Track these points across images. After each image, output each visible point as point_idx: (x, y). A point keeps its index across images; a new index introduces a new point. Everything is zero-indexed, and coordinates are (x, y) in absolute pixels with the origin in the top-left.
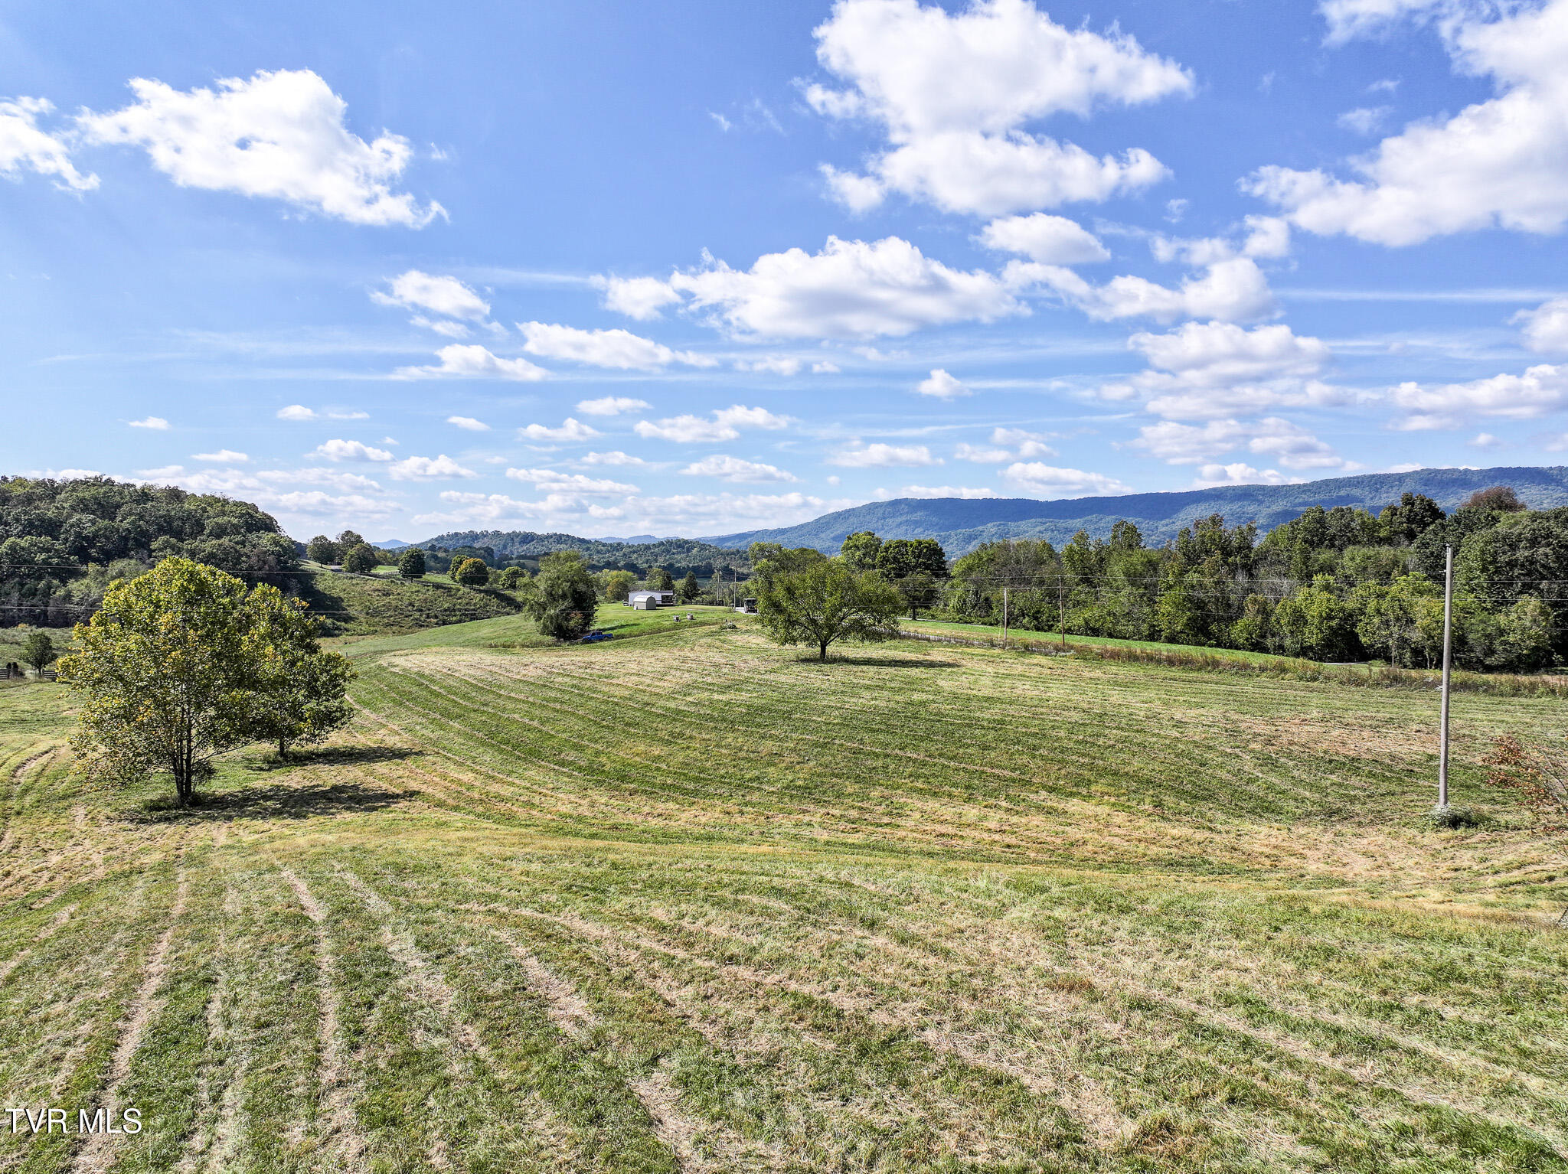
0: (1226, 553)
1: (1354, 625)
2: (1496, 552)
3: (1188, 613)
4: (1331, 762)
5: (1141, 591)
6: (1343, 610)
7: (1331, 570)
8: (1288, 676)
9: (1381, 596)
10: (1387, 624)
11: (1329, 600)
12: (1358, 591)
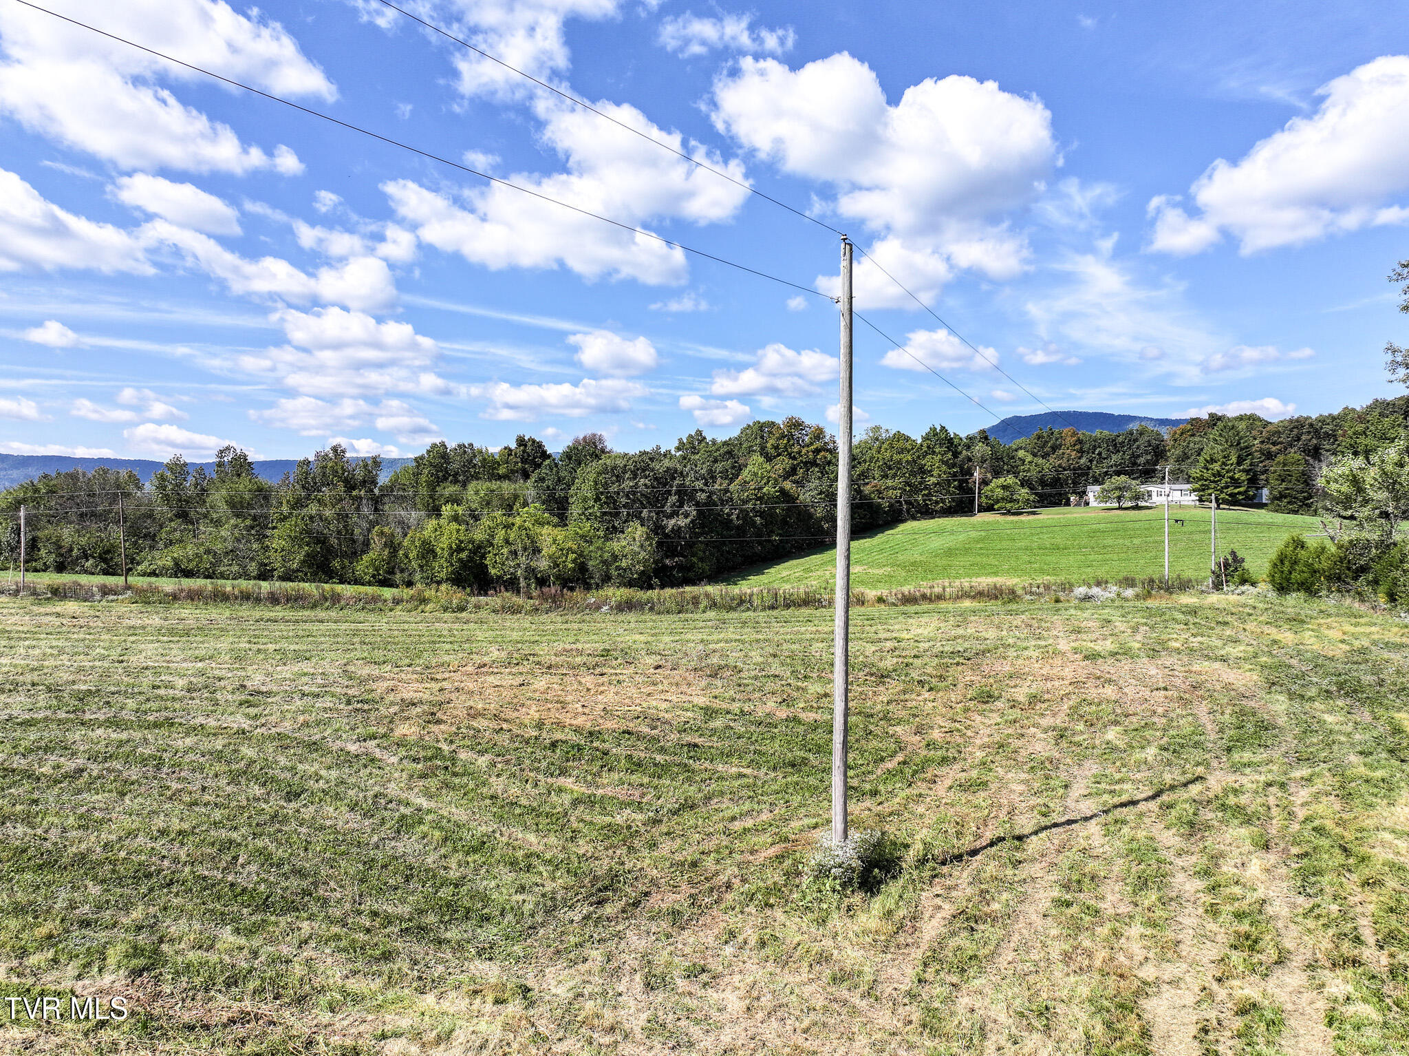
0: (350, 485)
1: (483, 557)
2: (606, 483)
3: (306, 548)
5: (248, 522)
6: (472, 541)
7: (456, 501)
8: (429, 607)
9: (508, 526)
10: (515, 553)
11: (458, 531)
12: (486, 522)
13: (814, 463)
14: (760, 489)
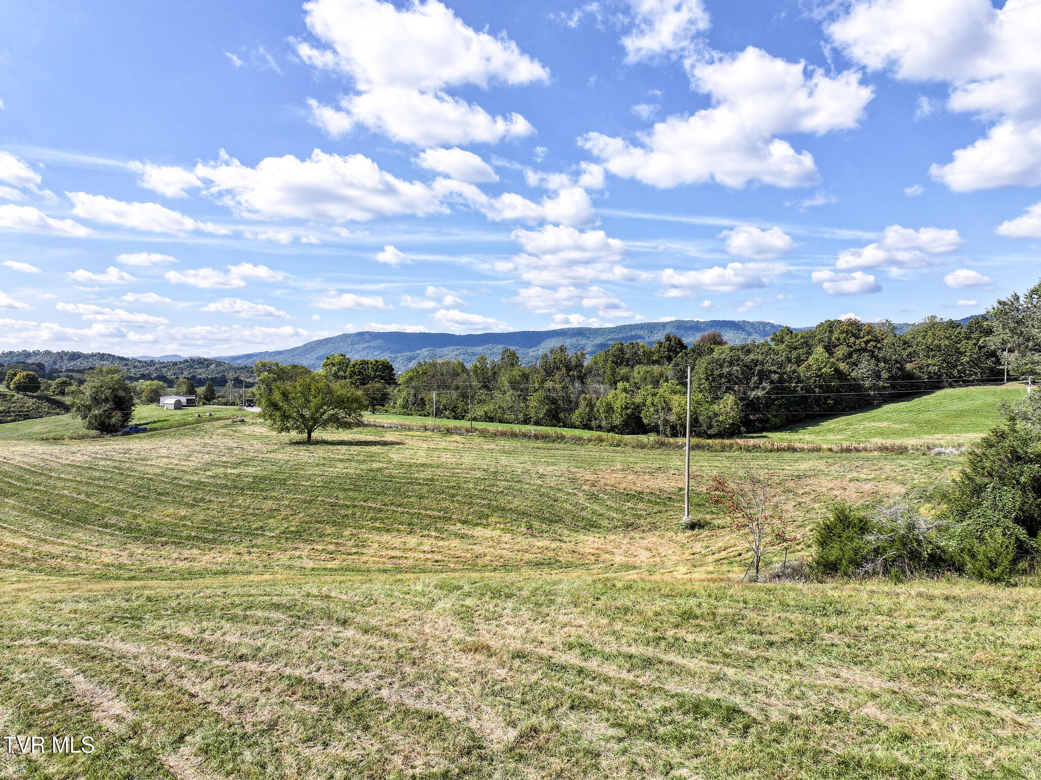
0: (569, 369)
1: (640, 413)
2: (713, 369)
3: (547, 407)
4: (627, 495)
5: (519, 393)
6: (633, 403)
7: (626, 379)
8: (604, 444)
9: (654, 395)
10: (657, 411)
11: (626, 397)
12: (642, 392)
13: (865, 350)
14: (820, 369)
